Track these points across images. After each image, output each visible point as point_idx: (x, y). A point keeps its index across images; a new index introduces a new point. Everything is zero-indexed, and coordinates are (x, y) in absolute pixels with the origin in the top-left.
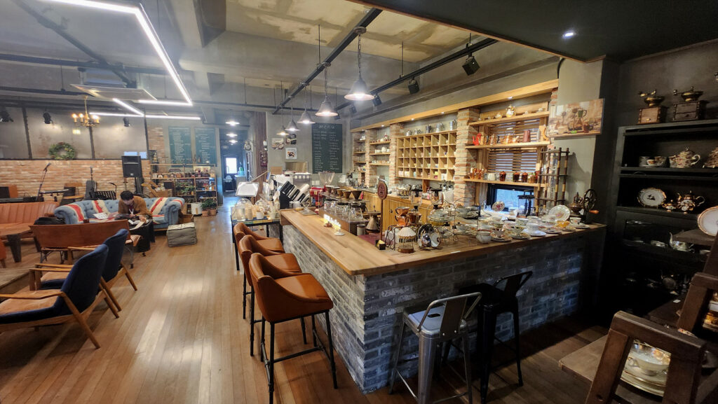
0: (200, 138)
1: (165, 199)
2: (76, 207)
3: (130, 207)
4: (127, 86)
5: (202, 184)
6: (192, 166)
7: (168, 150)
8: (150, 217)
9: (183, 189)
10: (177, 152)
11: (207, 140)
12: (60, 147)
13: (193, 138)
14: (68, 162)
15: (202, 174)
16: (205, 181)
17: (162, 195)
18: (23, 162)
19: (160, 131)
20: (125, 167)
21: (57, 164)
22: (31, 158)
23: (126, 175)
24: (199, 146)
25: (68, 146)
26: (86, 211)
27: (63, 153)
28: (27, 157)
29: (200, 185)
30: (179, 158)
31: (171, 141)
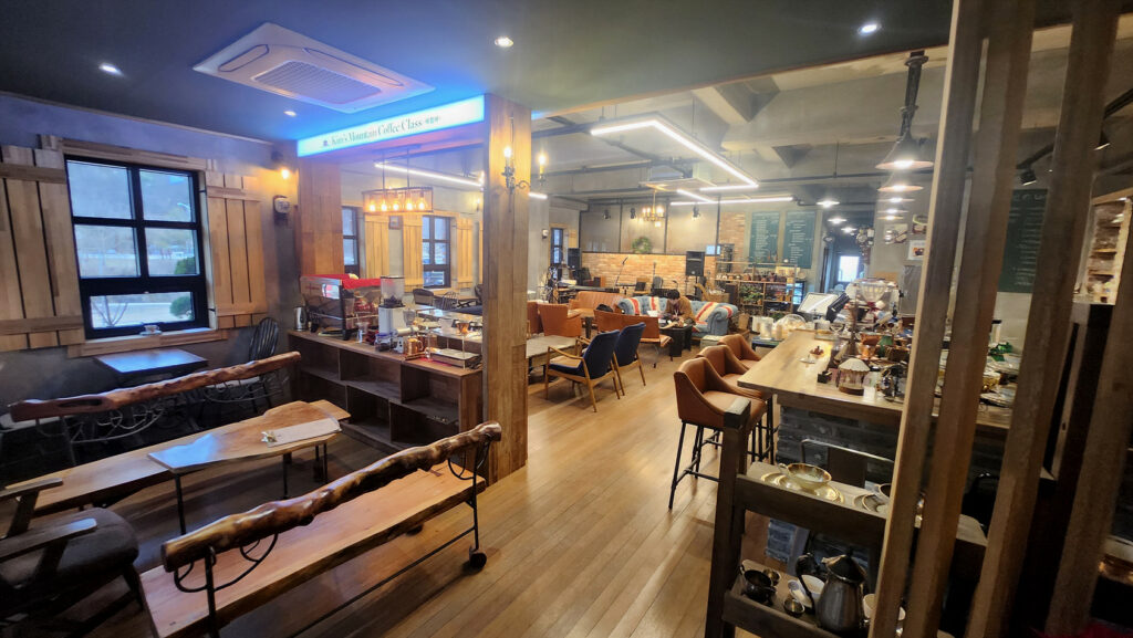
0: (792, 225)
1: (715, 304)
2: (635, 301)
3: (676, 307)
4: (684, 177)
5: (774, 291)
6: (774, 267)
7: (747, 243)
8: (693, 322)
9: (747, 295)
10: (757, 247)
11: (803, 230)
12: (640, 241)
13: (782, 228)
14: (644, 256)
15: (776, 278)
16: (778, 288)
17: (714, 299)
18: (613, 256)
19: (742, 218)
20: (688, 263)
21: (635, 258)
22: (619, 253)
23: (688, 273)
24: (788, 237)
25: (647, 240)
26: (643, 306)
27: (642, 248)
28: (617, 250)
29: (771, 294)
30: (759, 255)
31: (753, 232)
